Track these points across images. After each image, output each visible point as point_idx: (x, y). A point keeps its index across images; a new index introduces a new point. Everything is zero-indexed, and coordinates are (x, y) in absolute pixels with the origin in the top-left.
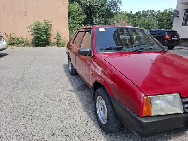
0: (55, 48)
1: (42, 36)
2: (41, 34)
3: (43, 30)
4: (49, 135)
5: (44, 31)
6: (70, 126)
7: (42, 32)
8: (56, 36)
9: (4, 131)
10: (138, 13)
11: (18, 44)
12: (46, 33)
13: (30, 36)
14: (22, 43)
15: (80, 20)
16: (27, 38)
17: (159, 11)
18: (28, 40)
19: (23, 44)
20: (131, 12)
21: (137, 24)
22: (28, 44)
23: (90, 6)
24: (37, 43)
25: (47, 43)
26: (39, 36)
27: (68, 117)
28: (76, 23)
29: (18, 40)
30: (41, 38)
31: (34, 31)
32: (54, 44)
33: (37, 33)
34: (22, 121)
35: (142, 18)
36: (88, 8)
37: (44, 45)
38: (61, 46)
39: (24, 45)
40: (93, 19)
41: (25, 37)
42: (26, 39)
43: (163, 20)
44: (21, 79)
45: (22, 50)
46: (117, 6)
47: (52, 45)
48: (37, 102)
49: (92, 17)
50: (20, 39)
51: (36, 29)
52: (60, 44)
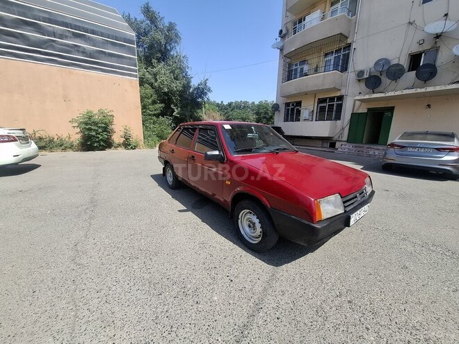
0: (122, 151)
1: (99, 134)
2: (97, 130)
3: (100, 125)
4: (190, 272)
5: (103, 125)
6: (211, 256)
7: (100, 127)
8: (122, 134)
9: (115, 284)
10: (230, 104)
11: (51, 148)
12: (105, 129)
13: (77, 133)
14: (61, 146)
15: (155, 110)
16: (70, 138)
17: (253, 103)
18: (71, 140)
19: (63, 147)
20: (222, 102)
21: (230, 117)
22: (71, 147)
23: (168, 92)
24: (91, 145)
25: (107, 144)
26: (94, 133)
27: (202, 246)
28: (150, 115)
29: (51, 141)
30: (96, 137)
31: (83, 126)
32: (119, 145)
33: (90, 129)
34: (136, 263)
35: (235, 110)
36: (166, 94)
37: (103, 148)
38: (132, 148)
39: (65, 149)
40: (173, 109)
41: (65, 136)
42: (67, 139)
43: (261, 113)
44: (93, 203)
45: (64, 157)
46: (206, 94)
47: (116, 147)
48: (144, 233)
49: (172, 106)
50: (55, 140)
51: (87, 124)
52: (129, 145)
